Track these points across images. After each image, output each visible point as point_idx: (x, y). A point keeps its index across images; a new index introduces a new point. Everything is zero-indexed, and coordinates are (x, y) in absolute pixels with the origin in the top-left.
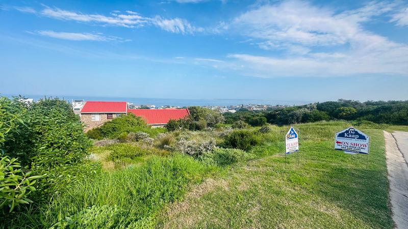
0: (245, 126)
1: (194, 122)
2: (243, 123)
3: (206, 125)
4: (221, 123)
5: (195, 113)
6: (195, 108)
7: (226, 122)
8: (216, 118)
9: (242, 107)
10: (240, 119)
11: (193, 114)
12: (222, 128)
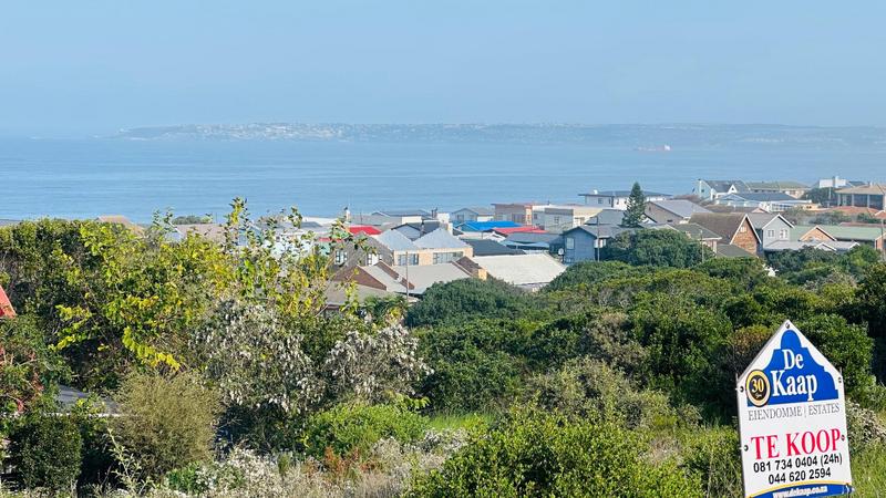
0: (633, 413)
1: (67, 403)
2: (612, 383)
3: (204, 427)
4: (378, 399)
5: (73, 299)
6: (70, 239)
7: (434, 394)
8: (317, 345)
9: (631, 219)
10: (588, 347)
11: (47, 316)
12: (388, 449)
